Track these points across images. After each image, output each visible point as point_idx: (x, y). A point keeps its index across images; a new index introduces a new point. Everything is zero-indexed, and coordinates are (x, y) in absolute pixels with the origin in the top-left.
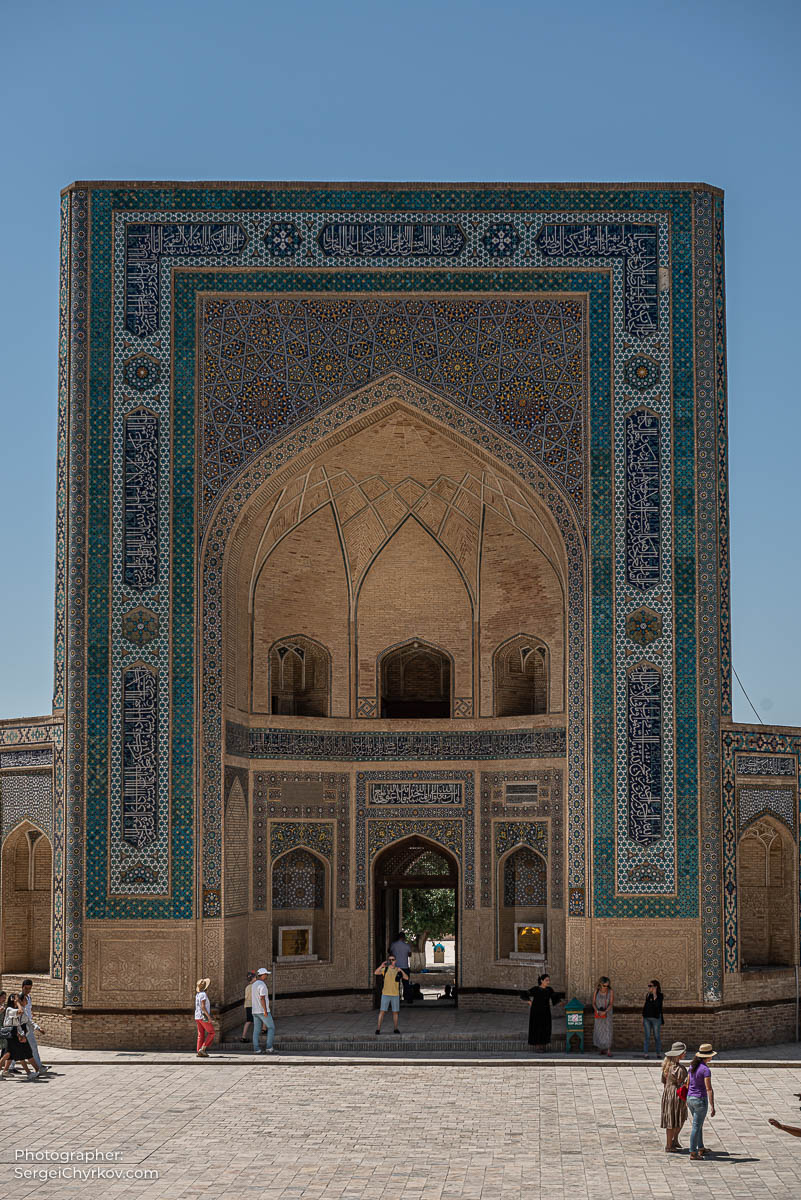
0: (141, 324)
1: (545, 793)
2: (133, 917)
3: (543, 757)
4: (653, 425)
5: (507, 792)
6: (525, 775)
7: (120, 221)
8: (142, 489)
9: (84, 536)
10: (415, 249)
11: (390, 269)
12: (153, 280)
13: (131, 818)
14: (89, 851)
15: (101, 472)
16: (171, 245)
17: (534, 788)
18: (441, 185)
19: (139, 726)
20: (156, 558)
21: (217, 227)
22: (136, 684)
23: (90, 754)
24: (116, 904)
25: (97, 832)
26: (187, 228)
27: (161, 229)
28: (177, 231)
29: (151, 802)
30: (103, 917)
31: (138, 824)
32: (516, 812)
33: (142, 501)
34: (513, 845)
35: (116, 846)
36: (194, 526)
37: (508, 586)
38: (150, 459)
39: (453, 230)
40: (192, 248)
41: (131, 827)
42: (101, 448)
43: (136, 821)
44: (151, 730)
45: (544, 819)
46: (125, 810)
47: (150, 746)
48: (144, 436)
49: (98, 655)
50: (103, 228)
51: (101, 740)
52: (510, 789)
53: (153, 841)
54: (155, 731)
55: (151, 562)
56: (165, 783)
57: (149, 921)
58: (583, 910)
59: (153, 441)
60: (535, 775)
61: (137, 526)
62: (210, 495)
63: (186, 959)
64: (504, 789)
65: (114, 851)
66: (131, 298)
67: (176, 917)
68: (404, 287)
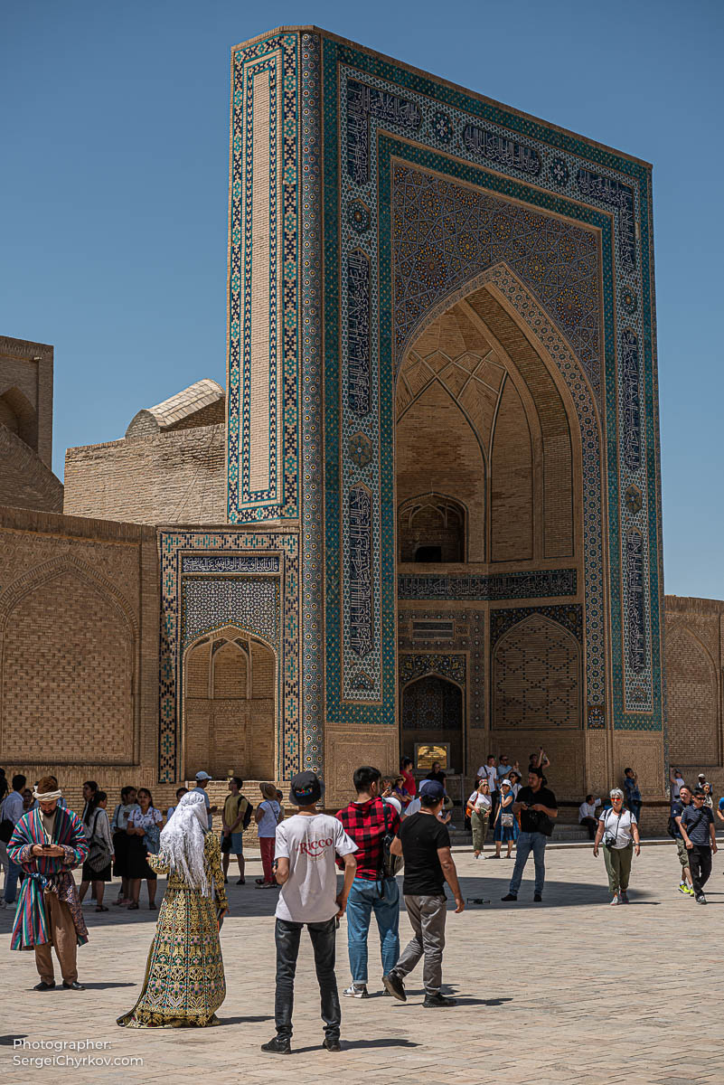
0: (357, 171)
1: (462, 630)
2: (357, 721)
3: (460, 599)
4: (635, 343)
5: (414, 628)
6: (439, 614)
7: (345, 73)
8: (360, 323)
9: (321, 358)
10: (515, 163)
11: (502, 174)
12: (364, 134)
13: (355, 628)
14: (328, 657)
15: (333, 300)
16: (375, 107)
17: (449, 626)
18: (528, 115)
19: (359, 543)
20: (368, 388)
21: (403, 102)
22: (357, 503)
23: (327, 564)
24: (347, 709)
25: (333, 640)
26: (385, 95)
27: (368, 90)
28: (378, 96)
29: (368, 614)
30: (337, 720)
31: (360, 634)
32: (424, 646)
33: (360, 335)
34: (422, 674)
35: (347, 655)
36: (392, 365)
37: (420, 450)
38: (365, 297)
39: (535, 155)
40: (388, 114)
41: (355, 636)
42: (333, 278)
43: (359, 631)
44: (367, 547)
45: (462, 652)
46: (352, 621)
47: (366, 562)
48: (360, 275)
49: (332, 472)
50: (332, 76)
51: (334, 552)
52: (416, 625)
53: (370, 650)
54: (369, 549)
55: (365, 392)
56: (378, 597)
57: (367, 726)
58: (603, 724)
59: (366, 281)
60: (449, 614)
61: (357, 356)
62: (400, 340)
63: (391, 761)
64: (410, 626)
65: (346, 658)
66: (350, 146)
67: (385, 723)
68: (507, 193)
